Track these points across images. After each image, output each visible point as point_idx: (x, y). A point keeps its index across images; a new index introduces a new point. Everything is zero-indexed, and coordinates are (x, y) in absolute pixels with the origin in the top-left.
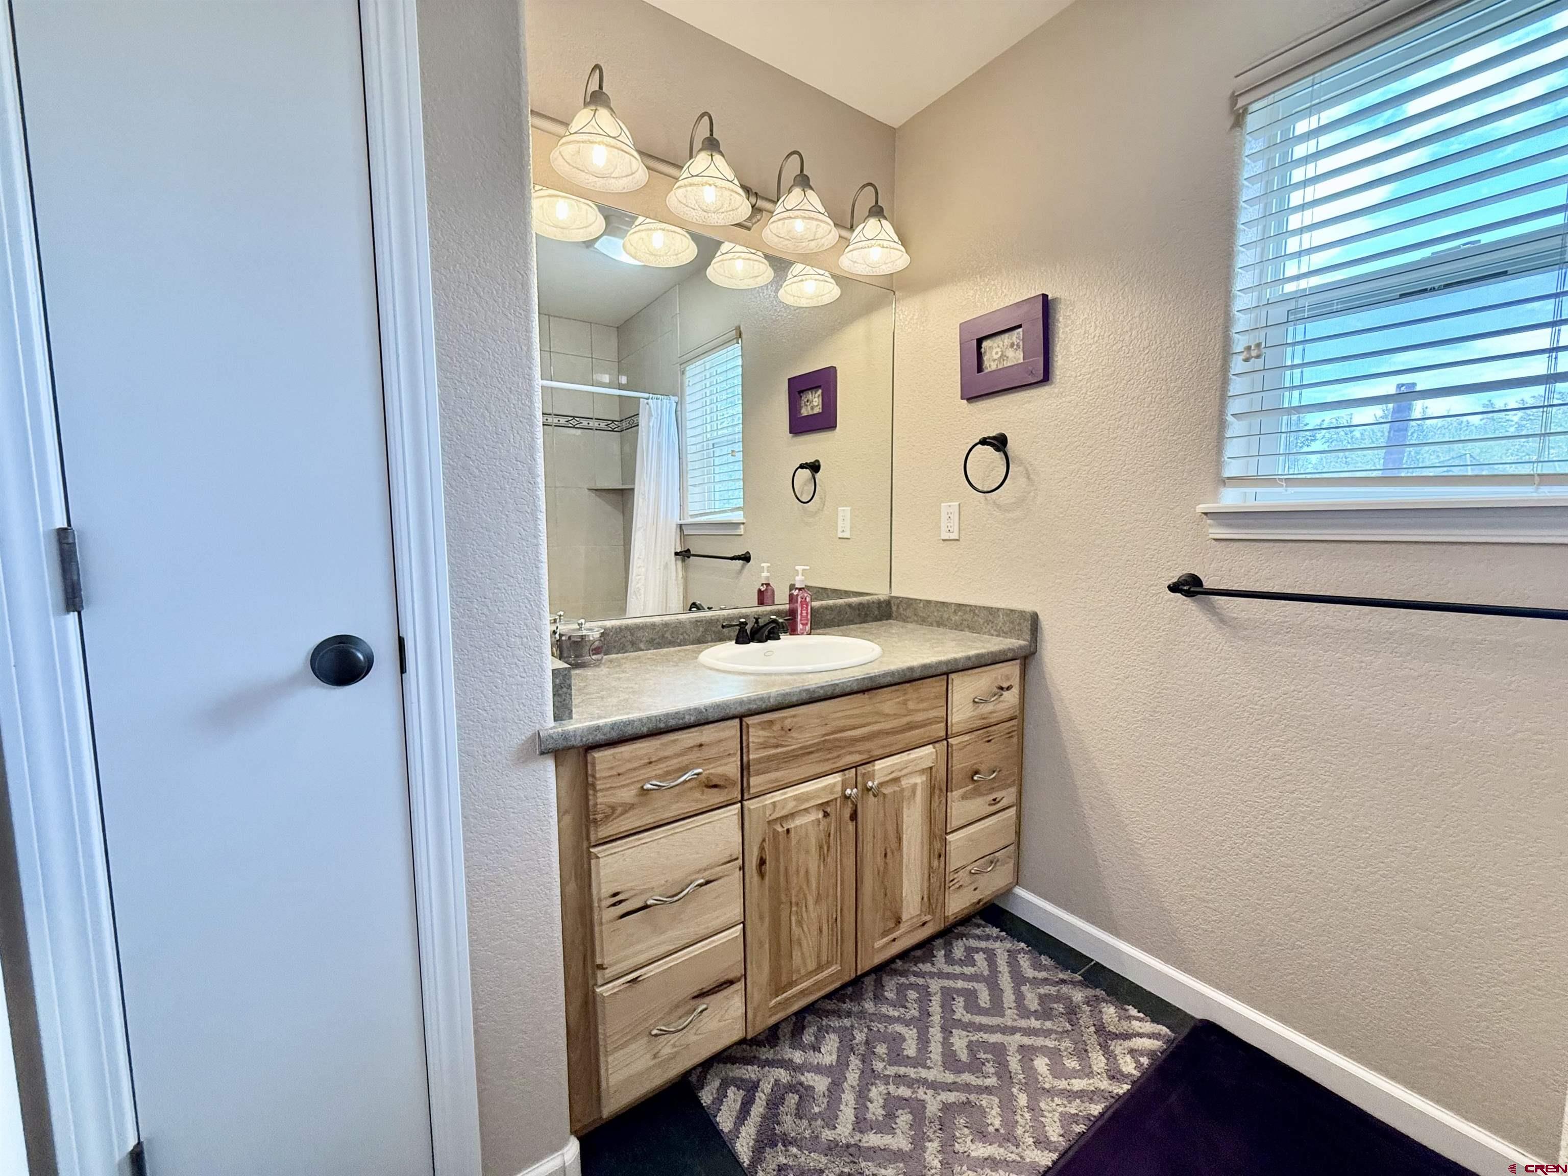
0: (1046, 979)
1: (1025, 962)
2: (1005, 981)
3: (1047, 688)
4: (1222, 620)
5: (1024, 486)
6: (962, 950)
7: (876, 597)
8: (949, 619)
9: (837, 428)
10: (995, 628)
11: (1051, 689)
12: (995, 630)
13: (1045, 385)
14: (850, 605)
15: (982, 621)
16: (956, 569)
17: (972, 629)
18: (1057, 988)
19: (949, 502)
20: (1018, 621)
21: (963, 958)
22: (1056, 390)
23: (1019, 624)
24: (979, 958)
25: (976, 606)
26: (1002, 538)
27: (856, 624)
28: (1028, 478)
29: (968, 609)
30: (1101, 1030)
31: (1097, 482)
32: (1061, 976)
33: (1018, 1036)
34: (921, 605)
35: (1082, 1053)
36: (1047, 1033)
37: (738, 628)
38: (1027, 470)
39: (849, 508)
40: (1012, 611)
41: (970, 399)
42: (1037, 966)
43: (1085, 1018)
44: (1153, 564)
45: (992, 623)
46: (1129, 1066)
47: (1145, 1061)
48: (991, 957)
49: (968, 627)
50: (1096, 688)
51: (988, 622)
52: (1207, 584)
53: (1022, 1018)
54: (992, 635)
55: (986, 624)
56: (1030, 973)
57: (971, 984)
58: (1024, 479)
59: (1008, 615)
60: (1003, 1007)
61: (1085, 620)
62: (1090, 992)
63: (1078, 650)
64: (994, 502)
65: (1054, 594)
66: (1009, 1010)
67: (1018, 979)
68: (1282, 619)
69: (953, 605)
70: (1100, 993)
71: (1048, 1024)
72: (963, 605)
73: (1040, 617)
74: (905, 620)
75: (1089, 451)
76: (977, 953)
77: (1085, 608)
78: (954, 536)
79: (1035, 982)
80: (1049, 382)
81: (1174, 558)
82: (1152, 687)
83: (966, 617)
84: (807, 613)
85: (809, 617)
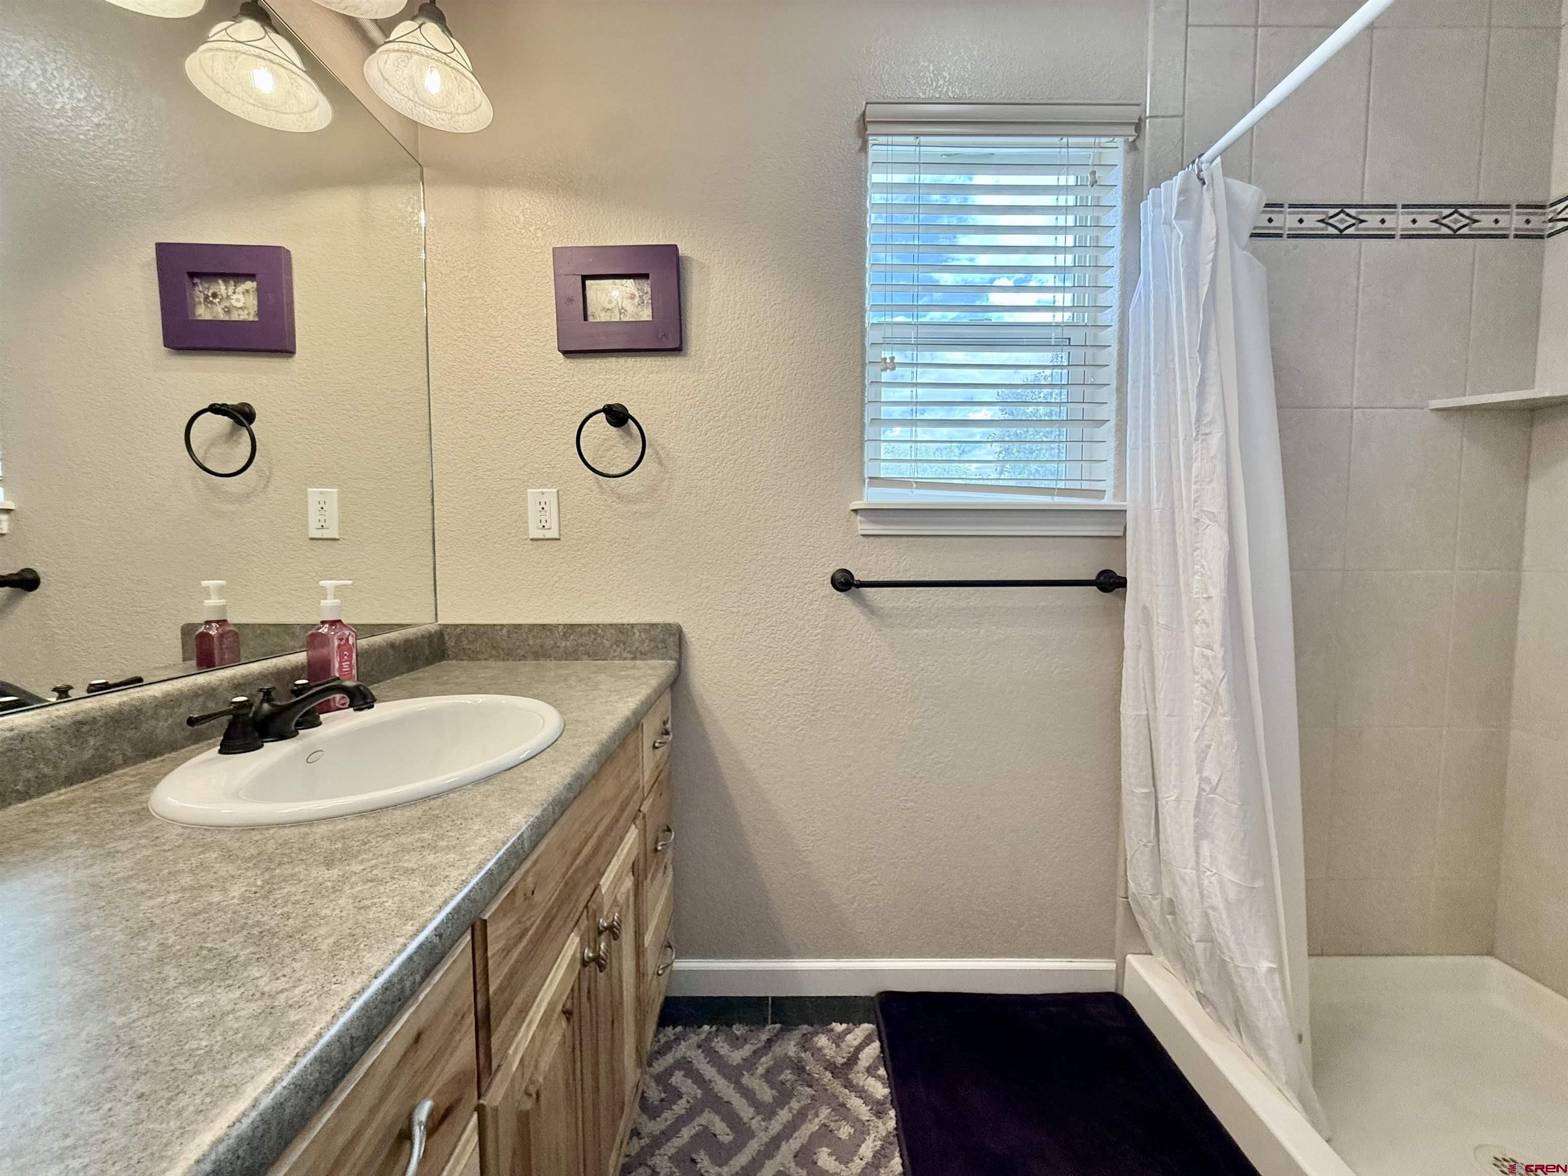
0: (755, 1052)
1: (721, 1046)
2: (723, 1087)
3: (696, 712)
4: (871, 611)
5: (654, 473)
6: (653, 1084)
7: (423, 628)
8: (555, 646)
9: (297, 355)
10: (628, 649)
11: (701, 711)
12: (630, 652)
13: (676, 356)
14: (392, 645)
15: (607, 643)
16: (556, 579)
17: (593, 655)
18: (771, 1054)
19: (540, 486)
20: (662, 636)
21: (663, 1095)
22: (691, 363)
23: (664, 641)
24: (678, 1079)
25: (598, 625)
26: (627, 536)
27: (403, 673)
28: (660, 463)
29: (587, 629)
30: (831, 1067)
31: (746, 474)
32: (764, 1037)
33: (784, 1147)
34: (504, 631)
35: (841, 1111)
36: (801, 1117)
37: (226, 719)
38: (657, 454)
39: (336, 490)
40: (652, 625)
41: (568, 353)
42: (736, 1042)
43: (813, 1067)
44: (808, 561)
45: (624, 644)
46: (880, 1090)
47: (882, 1072)
48: (685, 1065)
49: (588, 654)
50: (754, 700)
51: (617, 643)
52: (859, 576)
53: (770, 1119)
54: (625, 659)
55: (615, 646)
56: (736, 1056)
57: (695, 1123)
58: (656, 465)
59: (645, 631)
60: (745, 1124)
61: (739, 626)
62: (796, 1035)
63: (731, 661)
64: (612, 490)
65: (699, 600)
66: (753, 1121)
67: (733, 1074)
68: (918, 605)
69: (561, 628)
70: (805, 1028)
71: (795, 1105)
72: (578, 625)
73: (684, 629)
74: (474, 657)
75: (736, 439)
76: (671, 1075)
77: (738, 612)
78: (553, 534)
79: (750, 1064)
80: (682, 353)
81: (828, 554)
82: (812, 687)
83: (584, 640)
84: (350, 666)
85: (354, 672)
